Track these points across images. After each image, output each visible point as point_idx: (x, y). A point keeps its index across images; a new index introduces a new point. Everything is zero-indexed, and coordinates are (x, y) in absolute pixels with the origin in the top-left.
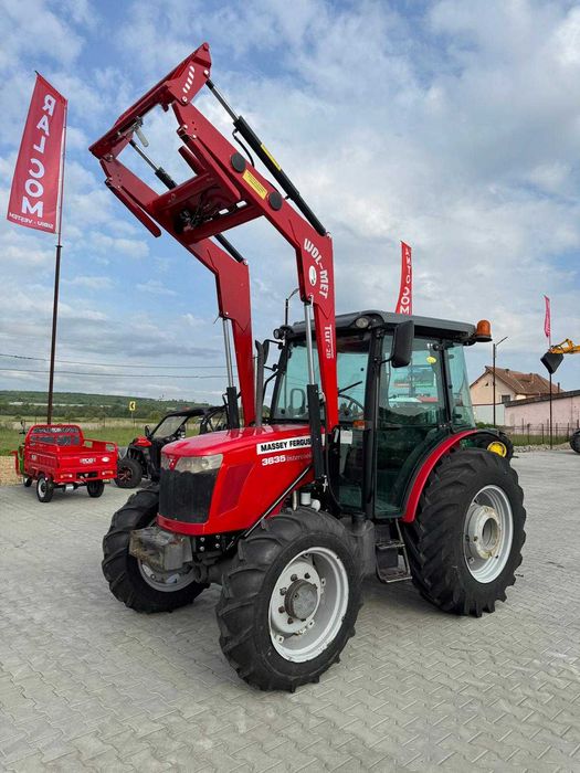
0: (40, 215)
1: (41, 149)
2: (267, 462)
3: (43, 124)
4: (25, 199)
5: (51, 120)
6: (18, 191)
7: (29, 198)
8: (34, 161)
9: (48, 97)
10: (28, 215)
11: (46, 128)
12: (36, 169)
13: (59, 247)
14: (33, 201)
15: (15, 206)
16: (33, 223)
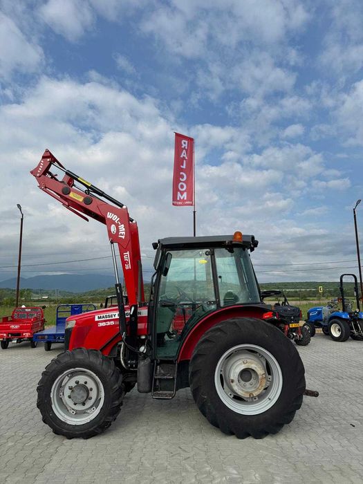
0: (185, 199)
1: (184, 167)
2: (101, 325)
3: (184, 154)
4: (179, 193)
5: (187, 151)
6: (176, 190)
7: (181, 192)
8: (181, 173)
9: (183, 141)
10: (180, 200)
11: (185, 156)
12: (182, 177)
13: (194, 212)
14: (182, 193)
15: (175, 198)
16: (183, 203)
